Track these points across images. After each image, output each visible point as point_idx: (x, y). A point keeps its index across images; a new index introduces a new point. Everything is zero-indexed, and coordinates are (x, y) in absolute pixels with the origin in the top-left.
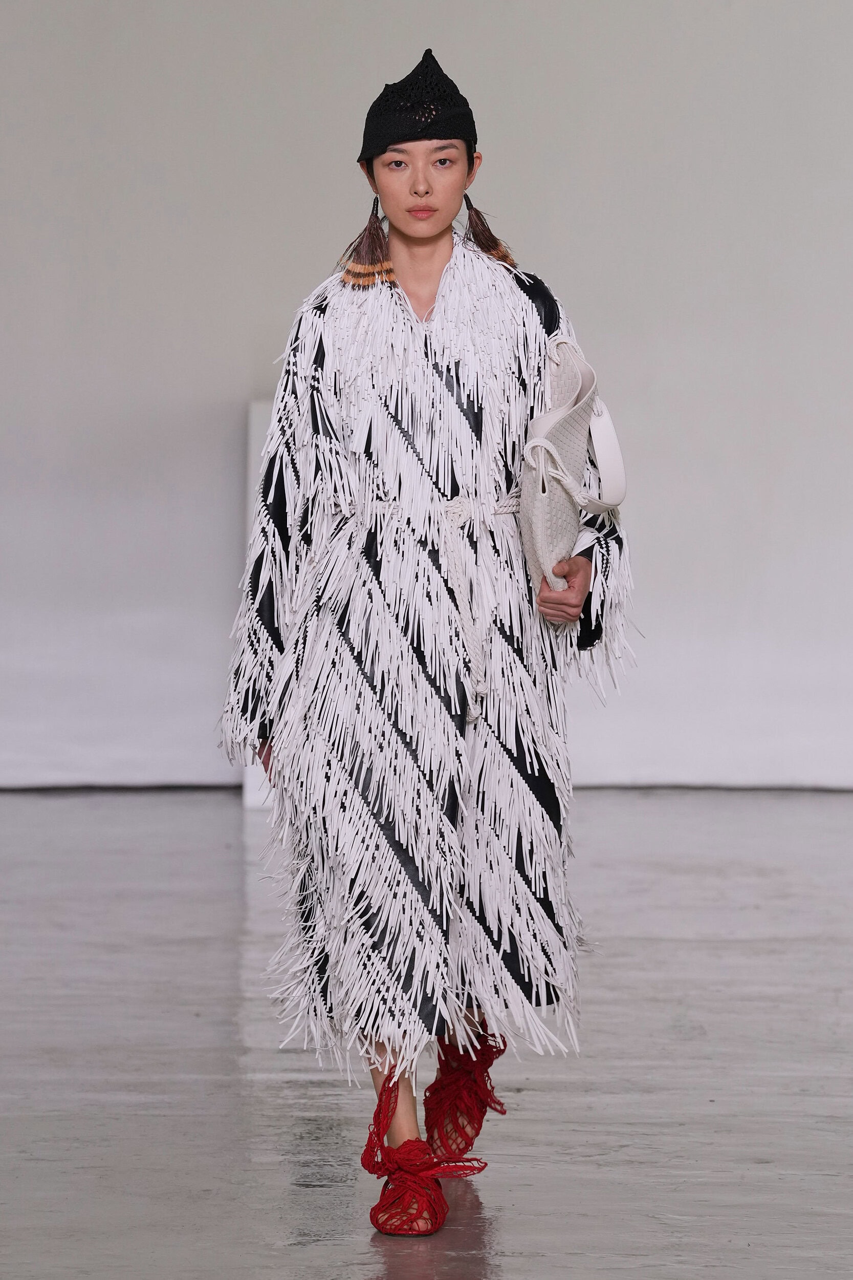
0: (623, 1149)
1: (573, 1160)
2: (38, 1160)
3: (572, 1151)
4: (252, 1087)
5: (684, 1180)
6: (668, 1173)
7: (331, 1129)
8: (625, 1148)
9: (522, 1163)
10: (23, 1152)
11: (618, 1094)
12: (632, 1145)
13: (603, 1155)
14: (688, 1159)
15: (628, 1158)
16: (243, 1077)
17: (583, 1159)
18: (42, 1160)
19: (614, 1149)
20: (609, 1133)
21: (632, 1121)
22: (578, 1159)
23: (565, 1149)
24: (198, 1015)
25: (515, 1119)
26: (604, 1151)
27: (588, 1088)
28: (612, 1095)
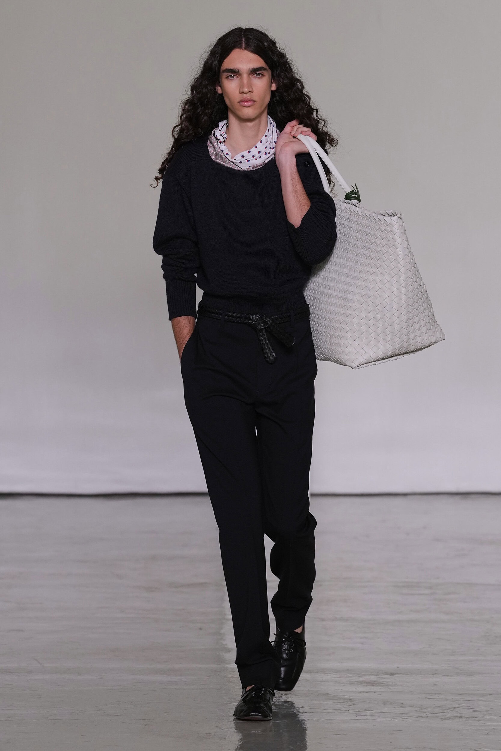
0: (456, 709)
1: (426, 715)
2: (108, 715)
3: (426, 710)
4: (234, 672)
5: (493, 728)
6: (483, 723)
7: (281, 697)
8: (457, 709)
9: (395, 717)
10: (98, 710)
11: (451, 676)
12: (461, 707)
13: (444, 713)
14: (495, 715)
15: (459, 715)
16: (228, 666)
17: (432, 715)
18: (111, 715)
19: (451, 709)
20: (447, 700)
21: (461, 693)
22: (428, 715)
23: (421, 709)
24: (201, 629)
25: (391, 691)
26: (444, 710)
27: (434, 673)
28: (449, 677)
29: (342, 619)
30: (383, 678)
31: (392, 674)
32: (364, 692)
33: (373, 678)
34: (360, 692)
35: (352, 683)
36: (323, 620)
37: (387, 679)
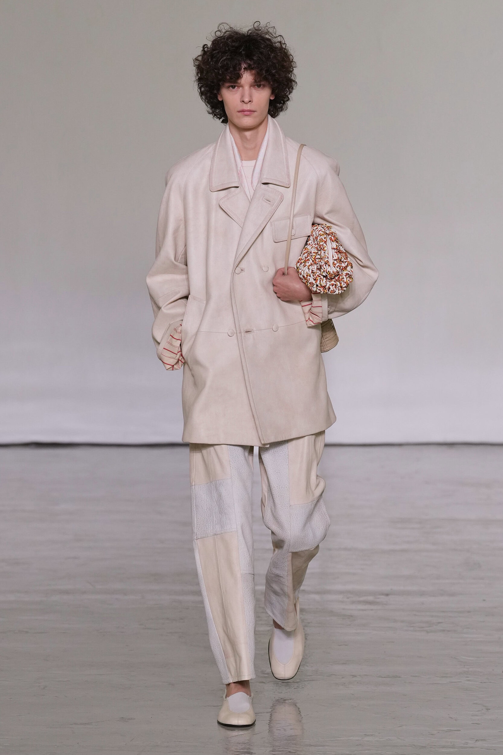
29: (346, 549)
30: (378, 598)
31: (387, 595)
32: (363, 610)
33: (370, 598)
34: (360, 610)
35: (353, 602)
36: (330, 550)
37: (383, 599)
